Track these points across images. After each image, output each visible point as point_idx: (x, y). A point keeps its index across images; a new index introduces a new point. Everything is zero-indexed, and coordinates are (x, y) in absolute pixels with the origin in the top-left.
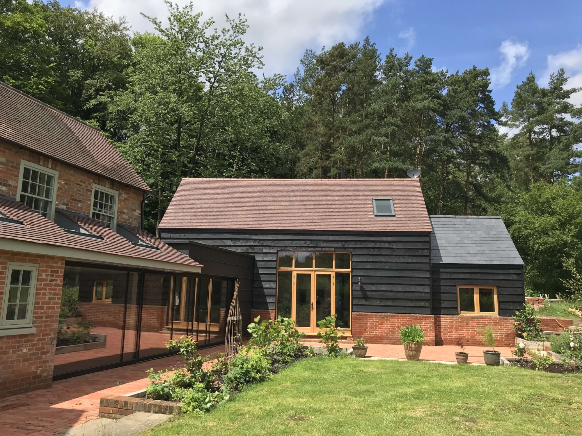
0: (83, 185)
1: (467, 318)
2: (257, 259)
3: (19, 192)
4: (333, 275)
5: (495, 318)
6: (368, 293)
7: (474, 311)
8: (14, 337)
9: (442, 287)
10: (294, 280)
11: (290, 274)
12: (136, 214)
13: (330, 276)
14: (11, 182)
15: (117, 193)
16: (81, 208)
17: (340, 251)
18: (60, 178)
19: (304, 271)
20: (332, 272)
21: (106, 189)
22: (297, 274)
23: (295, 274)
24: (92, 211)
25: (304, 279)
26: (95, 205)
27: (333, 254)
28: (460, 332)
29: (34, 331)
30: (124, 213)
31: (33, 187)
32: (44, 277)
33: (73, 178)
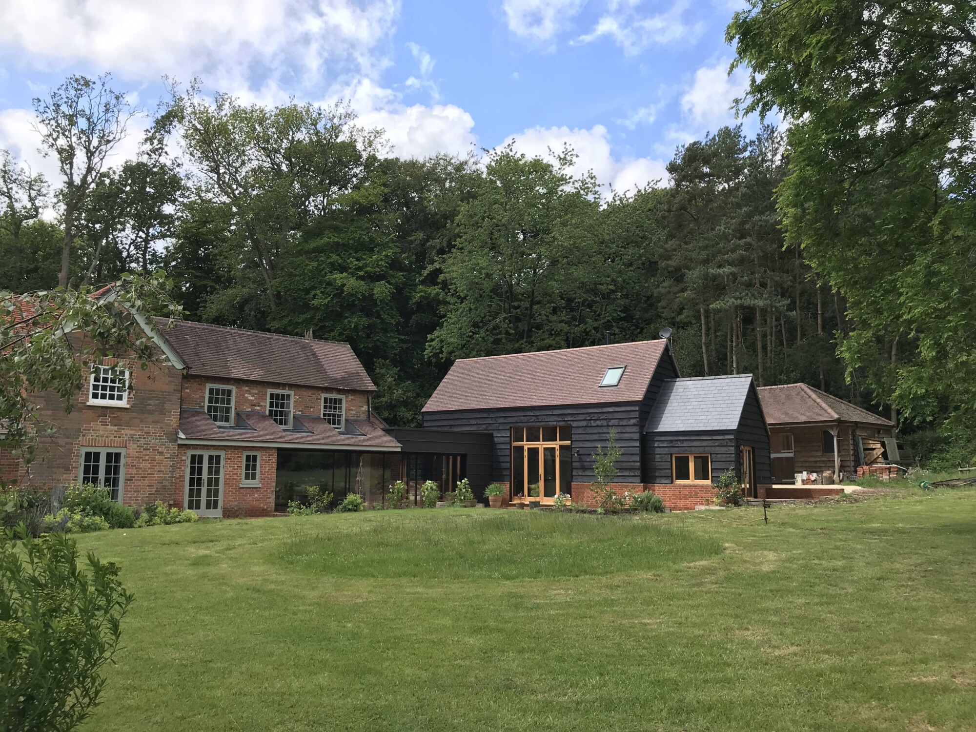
0: (314, 396)
1: (680, 486)
2: (495, 435)
3: (268, 408)
4: (557, 447)
5: (707, 486)
6: (585, 463)
7: (689, 479)
8: (250, 488)
9: (657, 456)
10: (526, 453)
11: (522, 448)
12: (363, 409)
13: (555, 448)
14: (262, 404)
15: (344, 396)
16: (313, 412)
17: (562, 423)
18: (295, 395)
19: (533, 445)
20: (556, 445)
21: (334, 396)
22: (528, 449)
23: (526, 448)
24: (322, 412)
25: (534, 452)
26: (325, 407)
27: (556, 428)
28: (673, 501)
29: (260, 486)
30: (352, 410)
31: (277, 404)
32: (264, 458)
33: (305, 393)
